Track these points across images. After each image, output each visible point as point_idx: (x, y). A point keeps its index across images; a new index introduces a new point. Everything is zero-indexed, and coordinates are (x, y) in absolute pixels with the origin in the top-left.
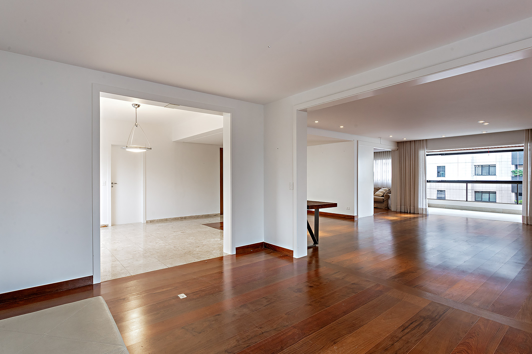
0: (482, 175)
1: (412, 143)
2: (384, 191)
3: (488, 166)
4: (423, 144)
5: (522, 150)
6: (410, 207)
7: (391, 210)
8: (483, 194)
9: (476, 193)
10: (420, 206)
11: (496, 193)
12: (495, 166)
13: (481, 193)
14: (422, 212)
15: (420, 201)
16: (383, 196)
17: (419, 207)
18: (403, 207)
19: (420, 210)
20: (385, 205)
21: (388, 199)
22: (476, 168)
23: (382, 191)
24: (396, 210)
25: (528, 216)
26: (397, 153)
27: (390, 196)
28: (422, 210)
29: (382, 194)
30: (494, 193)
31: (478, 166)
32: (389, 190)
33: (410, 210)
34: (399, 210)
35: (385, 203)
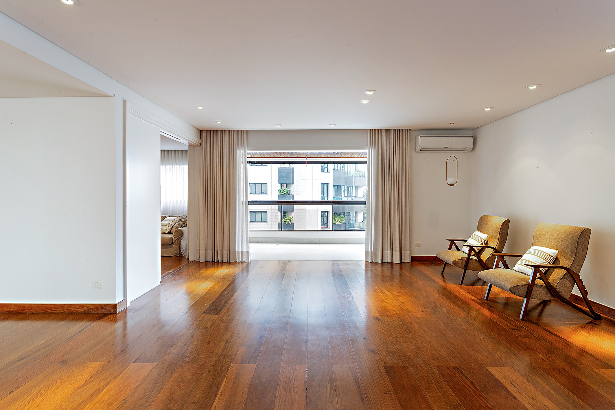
0: (256, 194)
1: (225, 134)
2: (172, 223)
3: (261, 184)
4: (243, 137)
5: (365, 162)
6: (221, 251)
7: (188, 259)
8: (257, 214)
9: (251, 214)
10: (238, 248)
11: (267, 213)
12: (267, 185)
13: (255, 213)
14: (242, 259)
15: (239, 239)
16: (170, 233)
17: (236, 250)
18: (210, 252)
19: (239, 255)
20: (175, 249)
21: (181, 237)
22: (251, 186)
23: (167, 222)
24: (198, 260)
25: (373, 250)
26: (198, 151)
27: (184, 232)
28: (242, 255)
29: (169, 229)
30: (266, 213)
31: (252, 184)
32: (180, 220)
33: (221, 257)
34: (202, 260)
35: (175, 246)
